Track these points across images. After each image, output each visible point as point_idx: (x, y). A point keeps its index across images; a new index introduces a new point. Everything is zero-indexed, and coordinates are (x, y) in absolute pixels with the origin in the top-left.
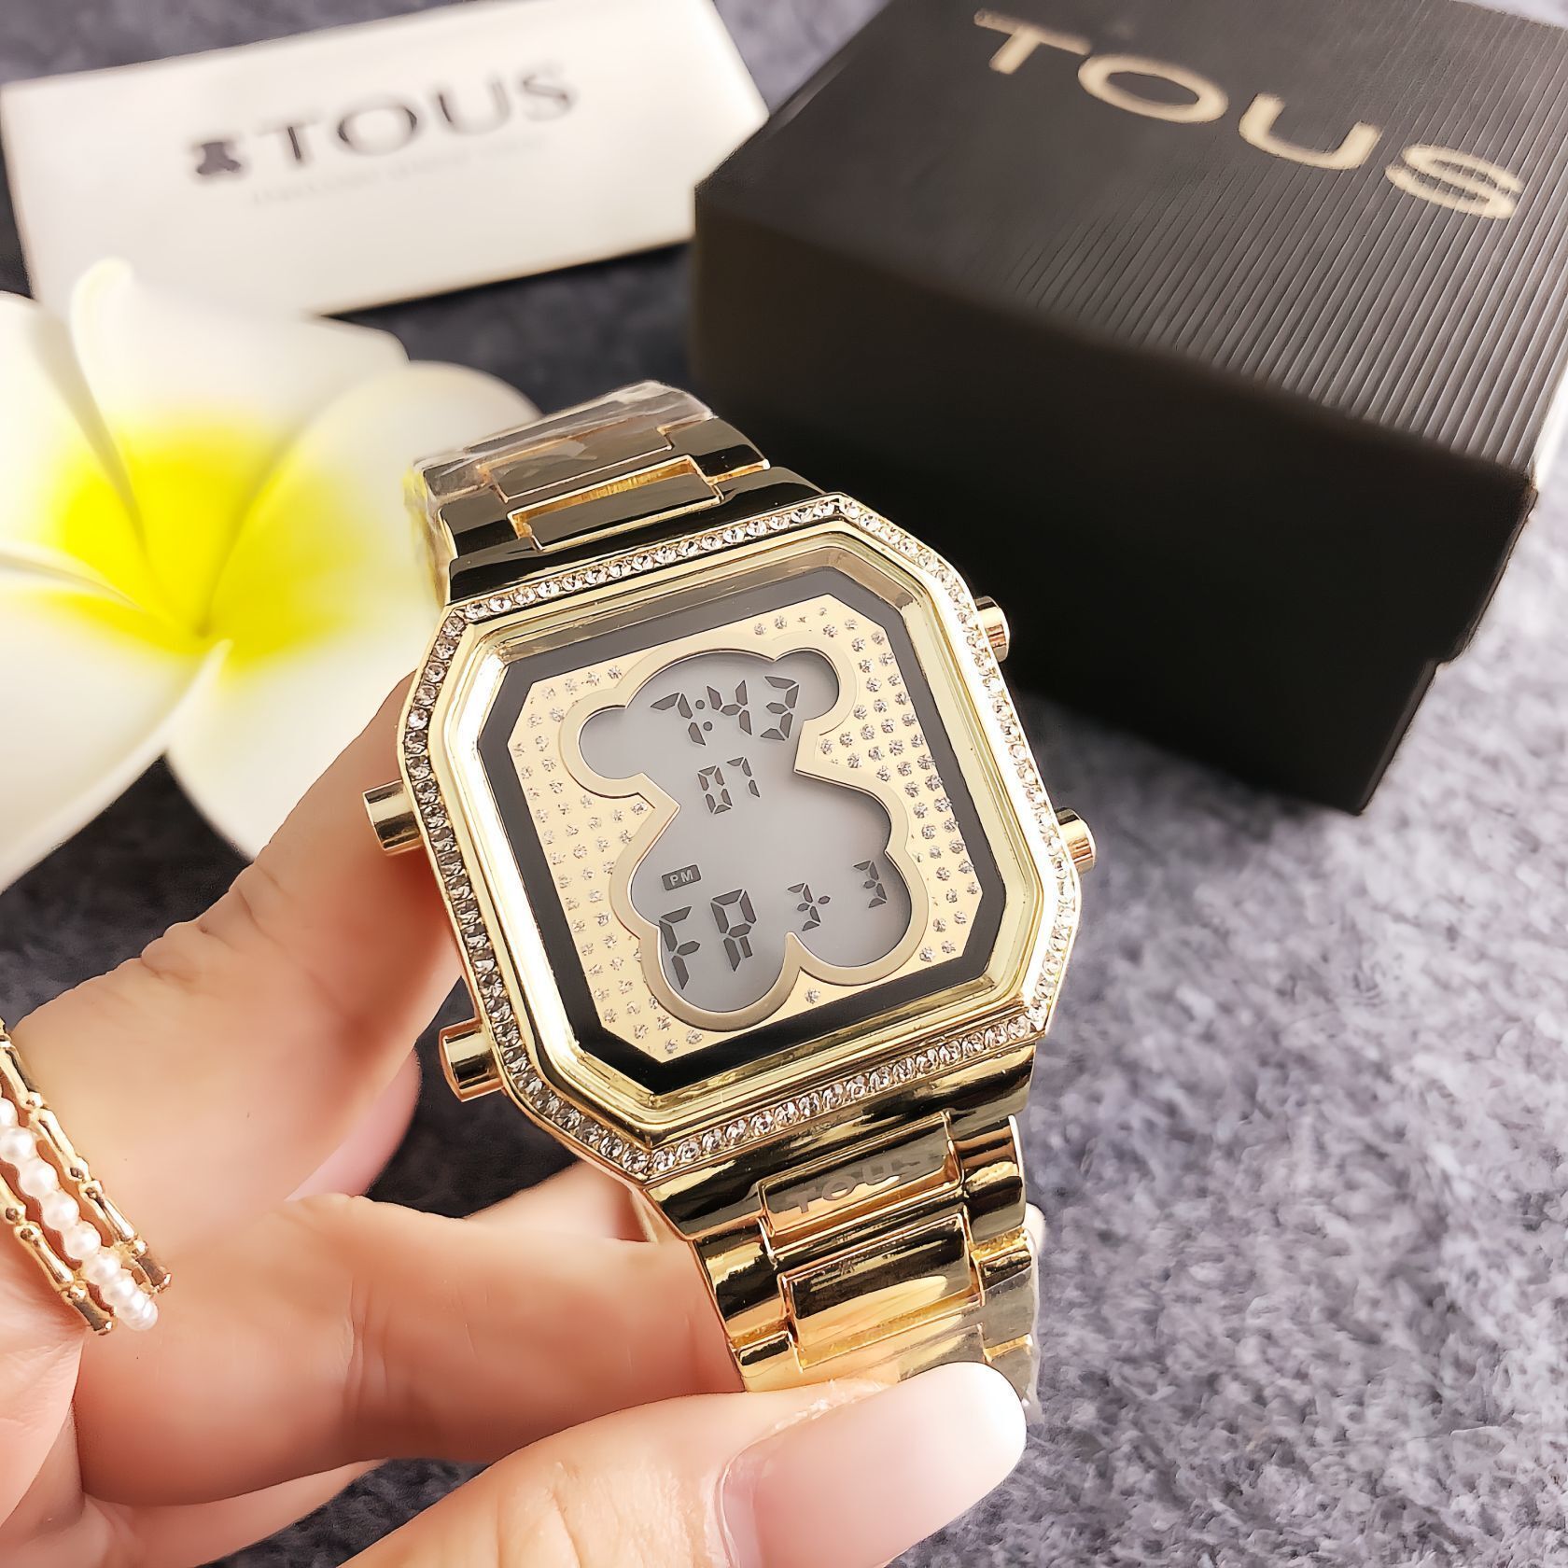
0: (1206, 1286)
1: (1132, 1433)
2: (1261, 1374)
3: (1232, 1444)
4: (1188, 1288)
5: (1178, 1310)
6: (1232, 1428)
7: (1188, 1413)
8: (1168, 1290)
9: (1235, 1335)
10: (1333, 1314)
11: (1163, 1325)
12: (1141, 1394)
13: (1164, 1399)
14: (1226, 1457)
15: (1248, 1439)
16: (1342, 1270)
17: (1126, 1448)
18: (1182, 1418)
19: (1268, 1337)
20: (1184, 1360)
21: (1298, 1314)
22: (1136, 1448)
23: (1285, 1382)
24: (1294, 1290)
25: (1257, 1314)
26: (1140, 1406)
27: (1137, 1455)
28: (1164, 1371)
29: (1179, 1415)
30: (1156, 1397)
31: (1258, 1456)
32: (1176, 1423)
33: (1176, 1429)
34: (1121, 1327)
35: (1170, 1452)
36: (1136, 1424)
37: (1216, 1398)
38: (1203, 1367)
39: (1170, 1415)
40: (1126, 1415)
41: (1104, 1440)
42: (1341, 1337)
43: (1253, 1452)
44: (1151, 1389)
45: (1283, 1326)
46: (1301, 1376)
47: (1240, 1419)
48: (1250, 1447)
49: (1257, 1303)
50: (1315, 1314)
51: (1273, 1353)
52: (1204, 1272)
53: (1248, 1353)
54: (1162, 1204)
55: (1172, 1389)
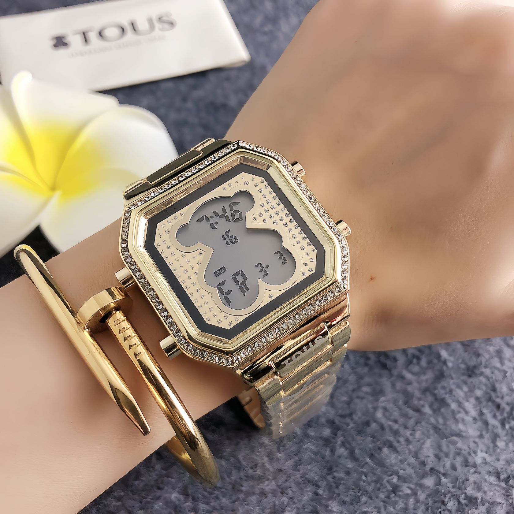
0: (367, 393)
1: (342, 438)
2: (383, 421)
3: (373, 442)
4: (361, 394)
5: (357, 401)
6: (373, 437)
7: (359, 432)
8: (354, 395)
9: (375, 408)
10: (406, 403)
11: (352, 405)
12: (345, 426)
13: (352, 428)
14: (371, 446)
15: (378, 440)
16: (410, 388)
17: (339, 442)
18: (357, 434)
19: (385, 409)
20: (358, 416)
21: (395, 402)
22: (343, 443)
23: (390, 423)
24: (395, 395)
25: (382, 402)
26: (345, 430)
27: (343, 444)
28: (352, 419)
29: (356, 433)
30: (350, 427)
31: (381, 446)
32: (355, 435)
33: (355, 437)
34: (339, 405)
35: (354, 444)
36: (343, 435)
37: (369, 428)
38: (364, 418)
39: (354, 433)
40: (340, 433)
41: (333, 441)
42: (408, 409)
43: (379, 444)
44: (348, 425)
45: (390, 406)
46: (396, 421)
47: (376, 434)
48: (379, 443)
49: (382, 399)
50: (401, 403)
51: (387, 414)
52: (366, 389)
53: (379, 414)
54: (352, 368)
55: (355, 425)
